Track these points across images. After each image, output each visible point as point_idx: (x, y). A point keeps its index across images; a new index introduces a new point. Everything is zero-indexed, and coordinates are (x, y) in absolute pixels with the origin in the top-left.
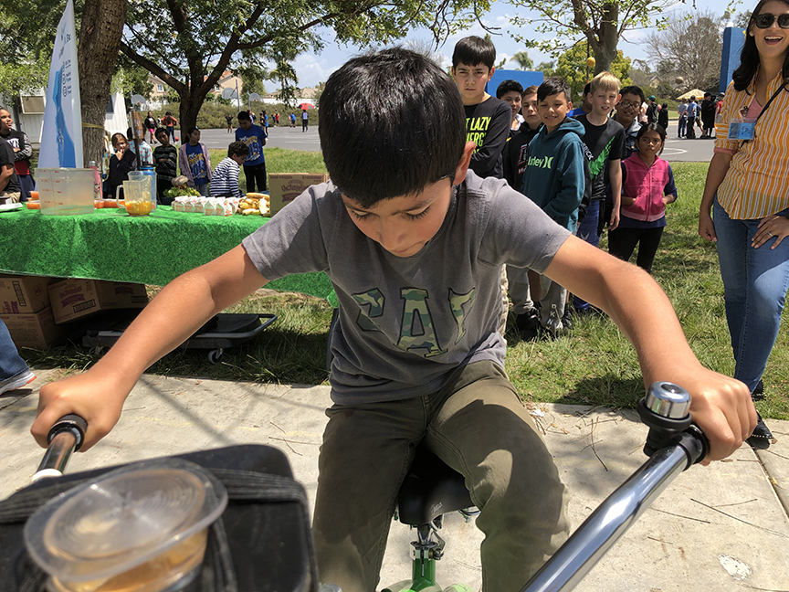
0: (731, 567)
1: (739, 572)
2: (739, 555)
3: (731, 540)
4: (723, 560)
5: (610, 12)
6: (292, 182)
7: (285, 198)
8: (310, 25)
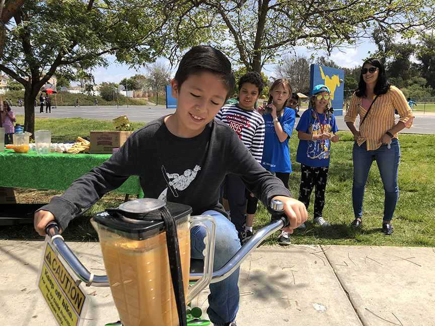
0: (317, 307)
1: (321, 309)
2: (321, 302)
3: (317, 297)
4: (314, 305)
5: (257, 56)
6: (102, 135)
7: (99, 144)
8: (102, 53)
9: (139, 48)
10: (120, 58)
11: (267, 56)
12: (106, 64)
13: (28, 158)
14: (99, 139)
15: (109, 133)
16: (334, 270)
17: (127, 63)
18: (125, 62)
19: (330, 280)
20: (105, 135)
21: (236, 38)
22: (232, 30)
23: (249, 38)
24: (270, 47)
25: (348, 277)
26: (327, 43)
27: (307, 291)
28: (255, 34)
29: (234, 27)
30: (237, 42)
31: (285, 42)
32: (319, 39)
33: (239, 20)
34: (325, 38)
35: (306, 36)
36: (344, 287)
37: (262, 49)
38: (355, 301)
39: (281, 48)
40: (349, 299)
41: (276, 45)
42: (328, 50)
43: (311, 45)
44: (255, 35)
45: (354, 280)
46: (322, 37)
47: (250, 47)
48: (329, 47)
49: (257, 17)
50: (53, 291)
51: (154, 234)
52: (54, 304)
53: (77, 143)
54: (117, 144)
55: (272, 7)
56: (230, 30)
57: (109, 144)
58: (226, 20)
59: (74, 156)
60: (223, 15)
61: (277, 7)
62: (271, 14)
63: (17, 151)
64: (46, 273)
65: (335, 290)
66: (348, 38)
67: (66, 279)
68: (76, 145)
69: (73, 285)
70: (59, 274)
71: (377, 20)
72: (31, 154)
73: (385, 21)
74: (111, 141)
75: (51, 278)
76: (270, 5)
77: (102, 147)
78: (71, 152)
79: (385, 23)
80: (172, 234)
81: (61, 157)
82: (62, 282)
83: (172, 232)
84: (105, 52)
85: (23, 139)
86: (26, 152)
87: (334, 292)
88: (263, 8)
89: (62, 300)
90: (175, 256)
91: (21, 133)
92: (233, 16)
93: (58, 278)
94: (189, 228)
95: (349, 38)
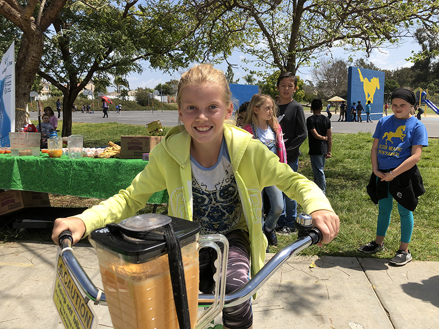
0: (354, 326)
2: (358, 321)
3: (354, 315)
4: (350, 324)
5: (292, 58)
6: (133, 140)
7: (129, 148)
8: (136, 59)
9: (172, 53)
10: (154, 64)
11: (302, 59)
12: (140, 70)
13: (60, 162)
14: (130, 143)
15: (139, 137)
16: (372, 286)
17: (160, 68)
18: (158, 67)
19: (369, 297)
20: (135, 140)
21: (270, 41)
22: (266, 33)
23: (283, 41)
24: (305, 50)
25: (389, 294)
26: (366, 43)
27: (342, 307)
28: (290, 36)
29: (268, 30)
30: (271, 45)
31: (321, 44)
32: (357, 40)
33: (274, 23)
34: (363, 38)
35: (343, 38)
36: (384, 305)
37: (297, 51)
38: (396, 322)
39: (316, 50)
40: (390, 319)
41: (312, 48)
42: (367, 51)
43: (348, 46)
44: (290, 38)
45: (395, 298)
46: (361, 38)
47: (284, 50)
48: (368, 48)
49: (292, 18)
50: (65, 306)
51: (154, 257)
52: (66, 319)
53: (109, 148)
54: (147, 149)
55: (308, 9)
56: (264, 33)
57: (139, 149)
58: (259, 23)
59: (105, 161)
60: (257, 18)
61: (312, 8)
62: (306, 15)
63: (51, 155)
64: (59, 286)
65: (374, 308)
66: (389, 38)
67: (76, 295)
68: (107, 150)
69: (83, 302)
70: (69, 288)
71: (420, 18)
72: (64, 158)
73: (429, 20)
74: (141, 146)
75: (63, 292)
76: (305, 6)
77: (132, 152)
78: (102, 156)
79: (429, 21)
80: (175, 257)
81: (92, 162)
82: (73, 298)
83: (175, 255)
84: (140, 58)
85: (57, 143)
86: (59, 157)
87: (372, 310)
88: (298, 10)
89: (73, 315)
90: (179, 283)
91: (56, 138)
92: (266, 18)
93: (68, 293)
94: (197, 248)
95: (391, 37)
